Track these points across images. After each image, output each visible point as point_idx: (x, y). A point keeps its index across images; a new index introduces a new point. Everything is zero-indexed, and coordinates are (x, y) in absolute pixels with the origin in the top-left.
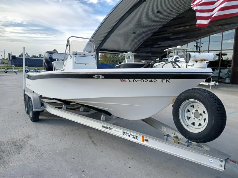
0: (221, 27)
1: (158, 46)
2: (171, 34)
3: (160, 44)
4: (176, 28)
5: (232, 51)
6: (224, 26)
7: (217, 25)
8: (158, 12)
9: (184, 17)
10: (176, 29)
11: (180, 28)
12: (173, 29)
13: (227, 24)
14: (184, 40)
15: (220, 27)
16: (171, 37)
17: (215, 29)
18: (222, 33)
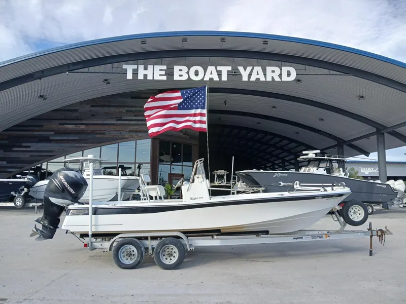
0: (134, 134)
1: (24, 149)
2: (53, 133)
3: (29, 147)
4: (60, 124)
5: (149, 165)
6: (138, 134)
7: (128, 130)
8: (41, 96)
9: (76, 110)
10: (61, 127)
11: (70, 126)
12: (55, 125)
13: (141, 132)
14: (77, 145)
15: (132, 134)
16: (51, 138)
17: (126, 136)
18: (135, 141)
